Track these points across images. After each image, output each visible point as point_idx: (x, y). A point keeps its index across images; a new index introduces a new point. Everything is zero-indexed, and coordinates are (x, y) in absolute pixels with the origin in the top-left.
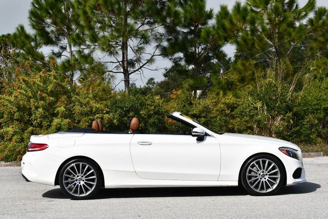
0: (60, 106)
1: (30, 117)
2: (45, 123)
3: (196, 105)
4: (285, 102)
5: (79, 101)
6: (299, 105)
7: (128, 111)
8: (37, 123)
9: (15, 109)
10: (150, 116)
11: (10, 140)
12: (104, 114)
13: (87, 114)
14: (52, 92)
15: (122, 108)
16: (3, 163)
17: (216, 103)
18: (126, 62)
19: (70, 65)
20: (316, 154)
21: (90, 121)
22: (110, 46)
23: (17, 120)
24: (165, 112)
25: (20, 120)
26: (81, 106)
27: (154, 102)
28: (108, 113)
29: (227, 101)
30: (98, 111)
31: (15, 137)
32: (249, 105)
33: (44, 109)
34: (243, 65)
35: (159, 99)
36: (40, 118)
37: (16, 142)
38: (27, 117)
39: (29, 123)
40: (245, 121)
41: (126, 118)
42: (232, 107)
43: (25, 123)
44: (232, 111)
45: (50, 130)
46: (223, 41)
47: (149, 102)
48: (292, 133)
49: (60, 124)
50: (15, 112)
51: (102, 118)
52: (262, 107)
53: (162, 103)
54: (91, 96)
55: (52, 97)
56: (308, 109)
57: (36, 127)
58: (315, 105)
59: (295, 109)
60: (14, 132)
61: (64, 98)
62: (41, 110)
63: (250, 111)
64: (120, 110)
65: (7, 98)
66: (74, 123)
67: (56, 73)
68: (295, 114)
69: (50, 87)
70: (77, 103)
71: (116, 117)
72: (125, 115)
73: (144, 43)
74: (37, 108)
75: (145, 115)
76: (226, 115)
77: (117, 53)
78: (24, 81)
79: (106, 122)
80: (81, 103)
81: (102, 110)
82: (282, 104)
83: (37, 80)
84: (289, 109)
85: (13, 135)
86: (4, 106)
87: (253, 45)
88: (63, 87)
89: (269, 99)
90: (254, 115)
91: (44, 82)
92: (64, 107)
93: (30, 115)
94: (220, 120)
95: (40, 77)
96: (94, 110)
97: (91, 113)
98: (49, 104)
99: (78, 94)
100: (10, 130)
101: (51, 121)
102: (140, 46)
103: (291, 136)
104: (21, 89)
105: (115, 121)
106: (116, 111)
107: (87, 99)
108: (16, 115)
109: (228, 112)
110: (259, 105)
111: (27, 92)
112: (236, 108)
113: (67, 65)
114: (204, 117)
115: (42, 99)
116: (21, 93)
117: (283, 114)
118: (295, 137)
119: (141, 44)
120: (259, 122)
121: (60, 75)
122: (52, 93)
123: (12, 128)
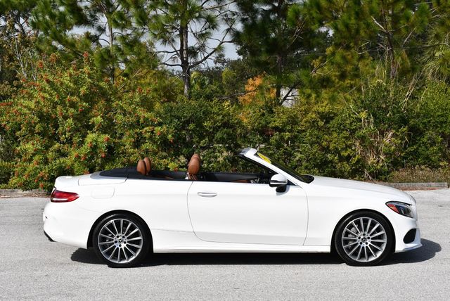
0: (96, 116)
1: (56, 129)
2: (76, 139)
3: (278, 114)
4: (399, 112)
5: (121, 108)
6: (418, 116)
7: (188, 122)
8: (66, 138)
9: (36, 119)
10: (216, 129)
11: (30, 160)
12: (155, 126)
13: (132, 126)
14: (85, 95)
15: (179, 118)
16: (20, 191)
17: (306, 112)
18: (185, 52)
19: (111, 57)
20: (437, 184)
21: (136, 136)
22: (164, 31)
23: (39, 134)
24: (237, 123)
25: (43, 134)
26: (125, 115)
27: (223, 110)
28: (160, 124)
29: (321, 110)
30: (147, 122)
31: (36, 158)
32: (349, 115)
33: (74, 119)
34: (344, 58)
35: (229, 106)
36: (69, 132)
37: (38, 164)
38: (52, 130)
39: (54, 138)
40: (344, 138)
41: (184, 132)
42: (327, 118)
43: (50, 138)
44: (327, 122)
45: (82, 148)
46: (317, 25)
47: (215, 110)
48: (407, 153)
49: (96, 141)
50: (36, 124)
51: (152, 132)
52: (367, 118)
53: (234, 112)
54: (138, 99)
55: (86, 102)
56: (429, 122)
57: (64, 144)
58: (439, 116)
59: (412, 122)
60: (35, 150)
61: (101, 103)
62: (70, 121)
63: (351, 123)
64: (176, 121)
65: (26, 103)
66: (115, 138)
67: (92, 69)
68: (412, 129)
69: (83, 90)
70: (119, 111)
71: (171, 130)
72: (183, 128)
73: (209, 27)
74: (65, 118)
75: (210, 128)
76: (319, 128)
77: (173, 41)
78: (48, 81)
79: (157, 137)
80: (125, 111)
81: (152, 121)
82: (394, 114)
83: (66, 79)
84: (404, 121)
85: (34, 155)
86: (21, 114)
87: (358, 31)
88: (101, 88)
89: (378, 107)
90: (356, 129)
91: (76, 82)
92: (102, 117)
93: (56, 127)
94: (311, 135)
95: (71, 75)
96: (141, 120)
97: (138, 124)
98: (82, 112)
99: (120, 99)
100: (29, 147)
101: (84, 136)
102: (204, 32)
103: (406, 158)
104: (45, 92)
105: (170, 136)
106: (171, 122)
107: (133, 106)
108: (38, 128)
109: (321, 123)
110: (363, 115)
111: (51, 95)
112: (332, 118)
113: (106, 57)
114: (290, 131)
115: (73, 105)
116: (43, 98)
117: (395, 129)
118: (412, 159)
119: (205, 29)
120: (363, 139)
121: (97, 72)
122: (86, 98)
123: (33, 144)
